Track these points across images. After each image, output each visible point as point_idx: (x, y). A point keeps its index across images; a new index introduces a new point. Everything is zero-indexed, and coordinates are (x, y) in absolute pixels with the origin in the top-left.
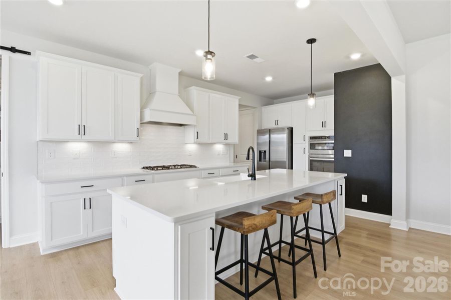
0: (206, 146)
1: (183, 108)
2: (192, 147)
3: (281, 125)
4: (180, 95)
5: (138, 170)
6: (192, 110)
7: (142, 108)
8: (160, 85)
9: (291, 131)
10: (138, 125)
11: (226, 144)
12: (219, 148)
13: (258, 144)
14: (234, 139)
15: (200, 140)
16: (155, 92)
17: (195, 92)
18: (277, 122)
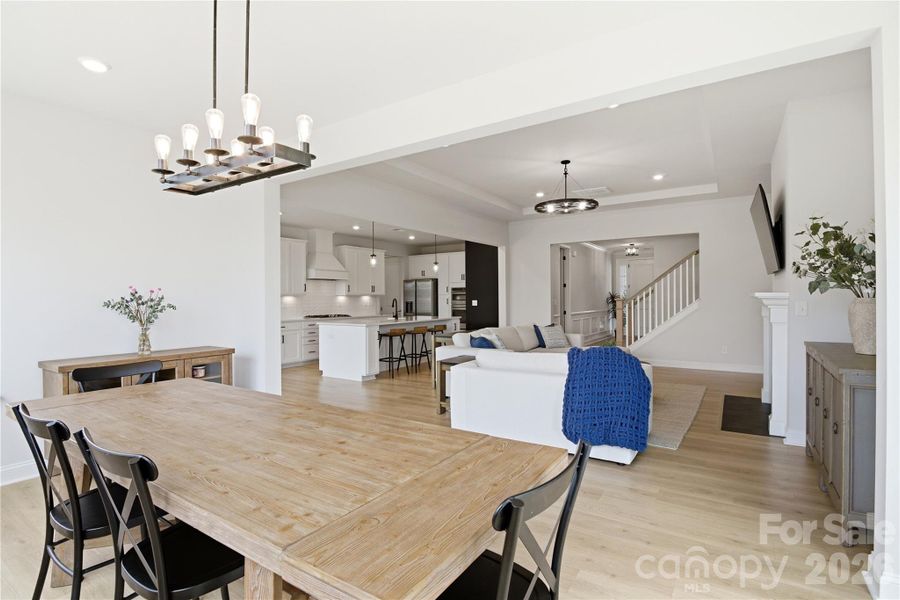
0: (354, 297)
1: (339, 266)
2: (342, 299)
3: (427, 276)
4: (334, 255)
5: (301, 318)
6: (344, 266)
7: (308, 267)
8: (319, 247)
9: (435, 282)
10: (304, 281)
11: (372, 296)
12: (366, 299)
13: (406, 293)
14: (381, 290)
15: (351, 293)
16: (315, 253)
17: (346, 250)
18: (423, 273)
